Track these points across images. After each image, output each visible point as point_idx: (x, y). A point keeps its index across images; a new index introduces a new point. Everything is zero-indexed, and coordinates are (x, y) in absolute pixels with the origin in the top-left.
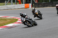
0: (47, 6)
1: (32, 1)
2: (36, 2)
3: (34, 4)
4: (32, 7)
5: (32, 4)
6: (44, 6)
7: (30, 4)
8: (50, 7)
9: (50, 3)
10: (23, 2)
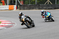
0: (33, 9)
1: (17, 3)
2: (21, 4)
3: (19, 6)
4: (17, 9)
5: (17, 5)
6: (30, 8)
7: (15, 6)
8: (36, 9)
9: (37, 5)
10: (7, 4)
